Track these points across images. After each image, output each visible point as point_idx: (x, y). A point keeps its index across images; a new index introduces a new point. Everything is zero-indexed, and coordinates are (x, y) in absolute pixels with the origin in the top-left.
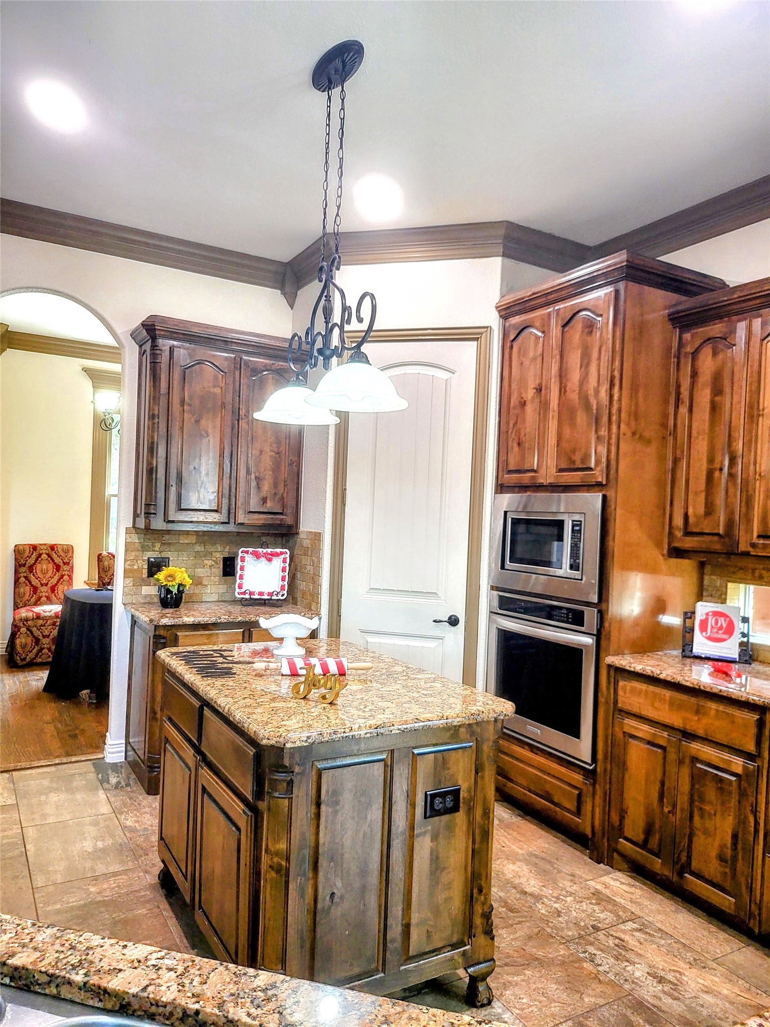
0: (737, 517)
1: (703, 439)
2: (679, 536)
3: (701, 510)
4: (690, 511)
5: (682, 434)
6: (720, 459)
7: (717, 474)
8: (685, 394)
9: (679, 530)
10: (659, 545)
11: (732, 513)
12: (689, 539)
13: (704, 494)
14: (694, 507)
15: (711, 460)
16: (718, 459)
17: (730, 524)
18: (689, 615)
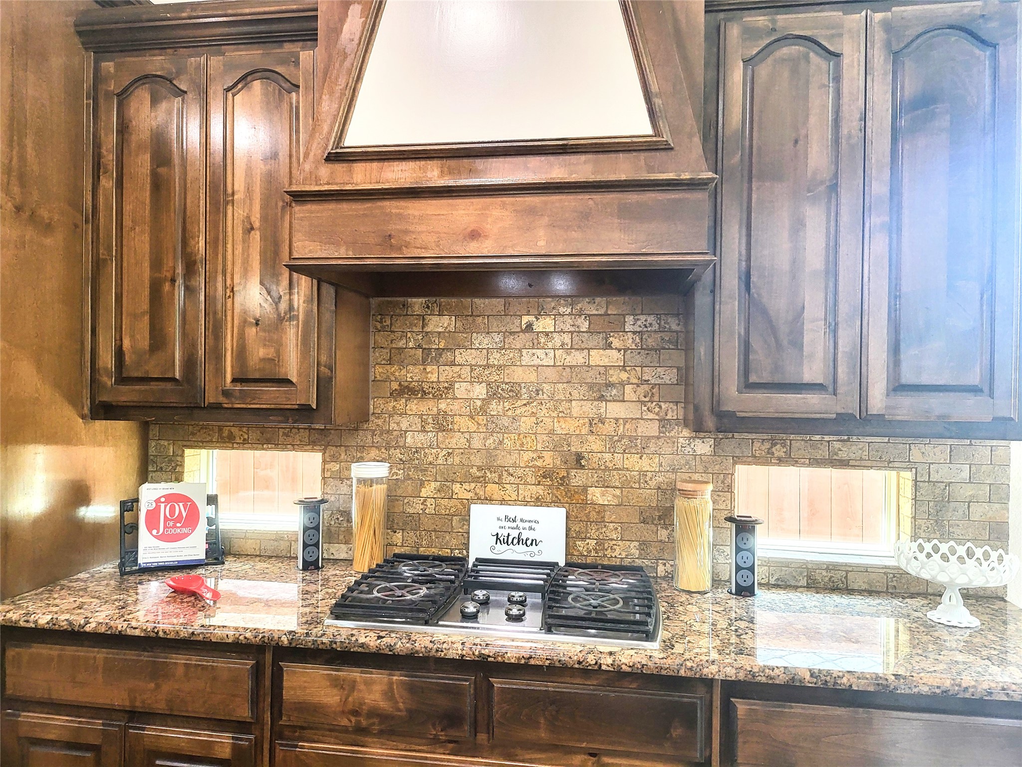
0: (201, 352)
1: (142, 232)
2: (109, 383)
3: (144, 342)
4: (126, 343)
5: (107, 220)
6: (171, 264)
7: (167, 287)
8: (110, 158)
9: (109, 375)
10: (73, 400)
11: (194, 345)
12: (124, 388)
13: (147, 318)
14: (132, 337)
15: (156, 263)
16: (168, 262)
17: (190, 363)
18: (129, 506)
